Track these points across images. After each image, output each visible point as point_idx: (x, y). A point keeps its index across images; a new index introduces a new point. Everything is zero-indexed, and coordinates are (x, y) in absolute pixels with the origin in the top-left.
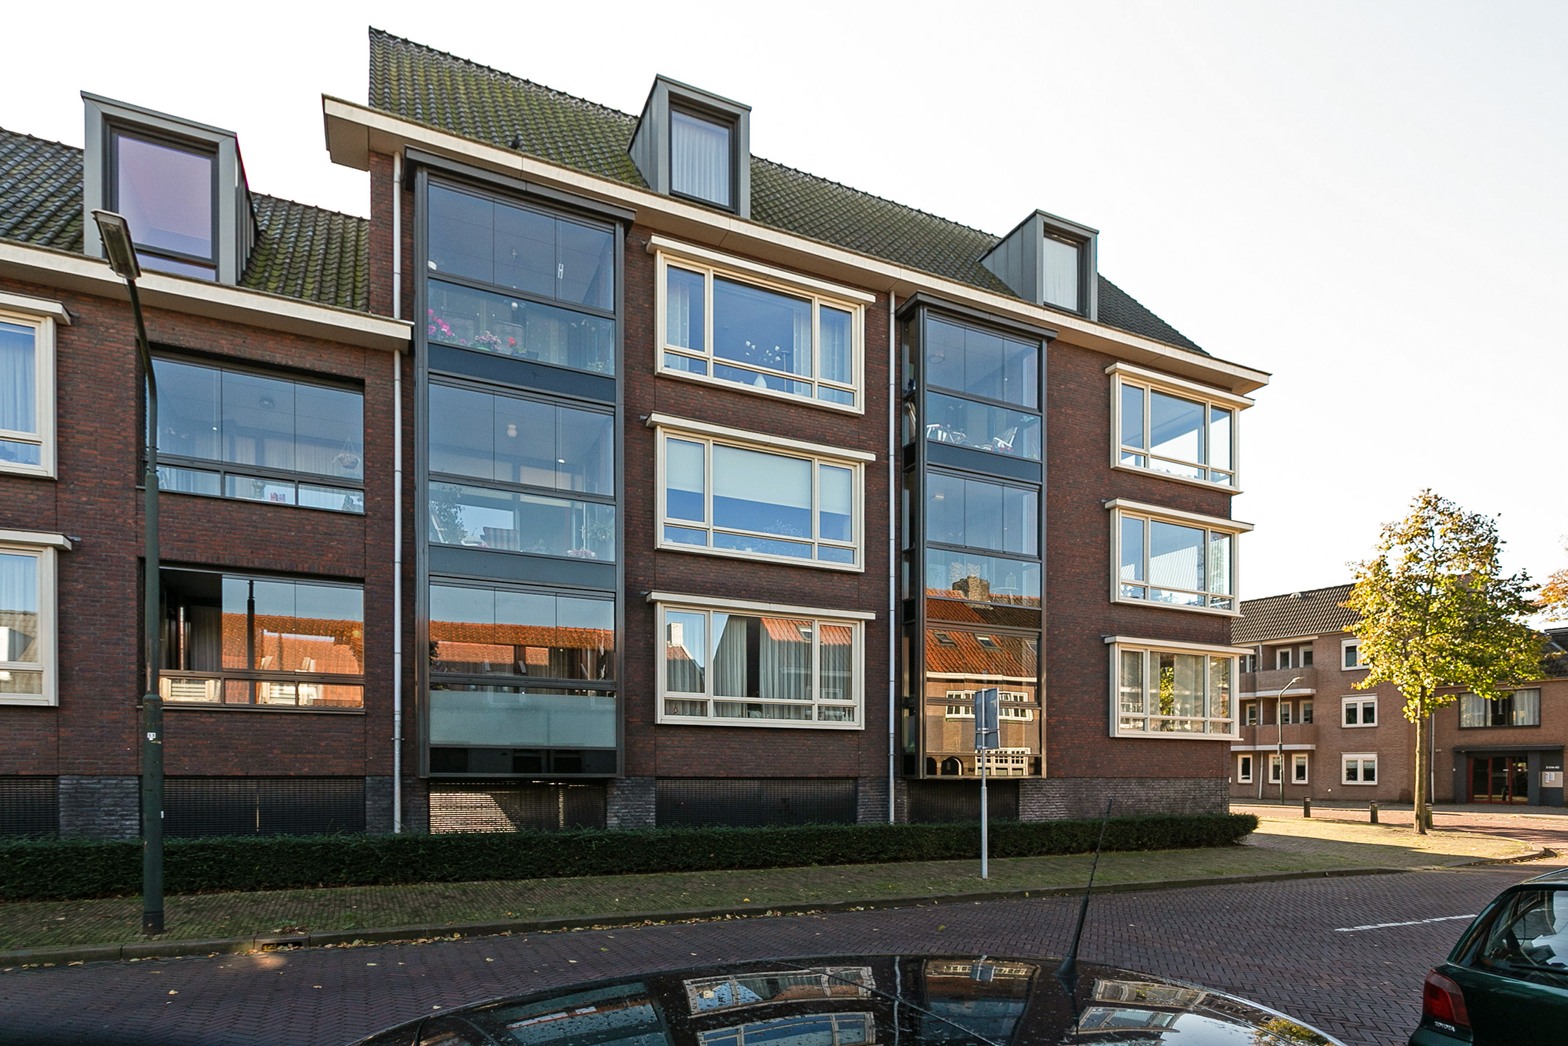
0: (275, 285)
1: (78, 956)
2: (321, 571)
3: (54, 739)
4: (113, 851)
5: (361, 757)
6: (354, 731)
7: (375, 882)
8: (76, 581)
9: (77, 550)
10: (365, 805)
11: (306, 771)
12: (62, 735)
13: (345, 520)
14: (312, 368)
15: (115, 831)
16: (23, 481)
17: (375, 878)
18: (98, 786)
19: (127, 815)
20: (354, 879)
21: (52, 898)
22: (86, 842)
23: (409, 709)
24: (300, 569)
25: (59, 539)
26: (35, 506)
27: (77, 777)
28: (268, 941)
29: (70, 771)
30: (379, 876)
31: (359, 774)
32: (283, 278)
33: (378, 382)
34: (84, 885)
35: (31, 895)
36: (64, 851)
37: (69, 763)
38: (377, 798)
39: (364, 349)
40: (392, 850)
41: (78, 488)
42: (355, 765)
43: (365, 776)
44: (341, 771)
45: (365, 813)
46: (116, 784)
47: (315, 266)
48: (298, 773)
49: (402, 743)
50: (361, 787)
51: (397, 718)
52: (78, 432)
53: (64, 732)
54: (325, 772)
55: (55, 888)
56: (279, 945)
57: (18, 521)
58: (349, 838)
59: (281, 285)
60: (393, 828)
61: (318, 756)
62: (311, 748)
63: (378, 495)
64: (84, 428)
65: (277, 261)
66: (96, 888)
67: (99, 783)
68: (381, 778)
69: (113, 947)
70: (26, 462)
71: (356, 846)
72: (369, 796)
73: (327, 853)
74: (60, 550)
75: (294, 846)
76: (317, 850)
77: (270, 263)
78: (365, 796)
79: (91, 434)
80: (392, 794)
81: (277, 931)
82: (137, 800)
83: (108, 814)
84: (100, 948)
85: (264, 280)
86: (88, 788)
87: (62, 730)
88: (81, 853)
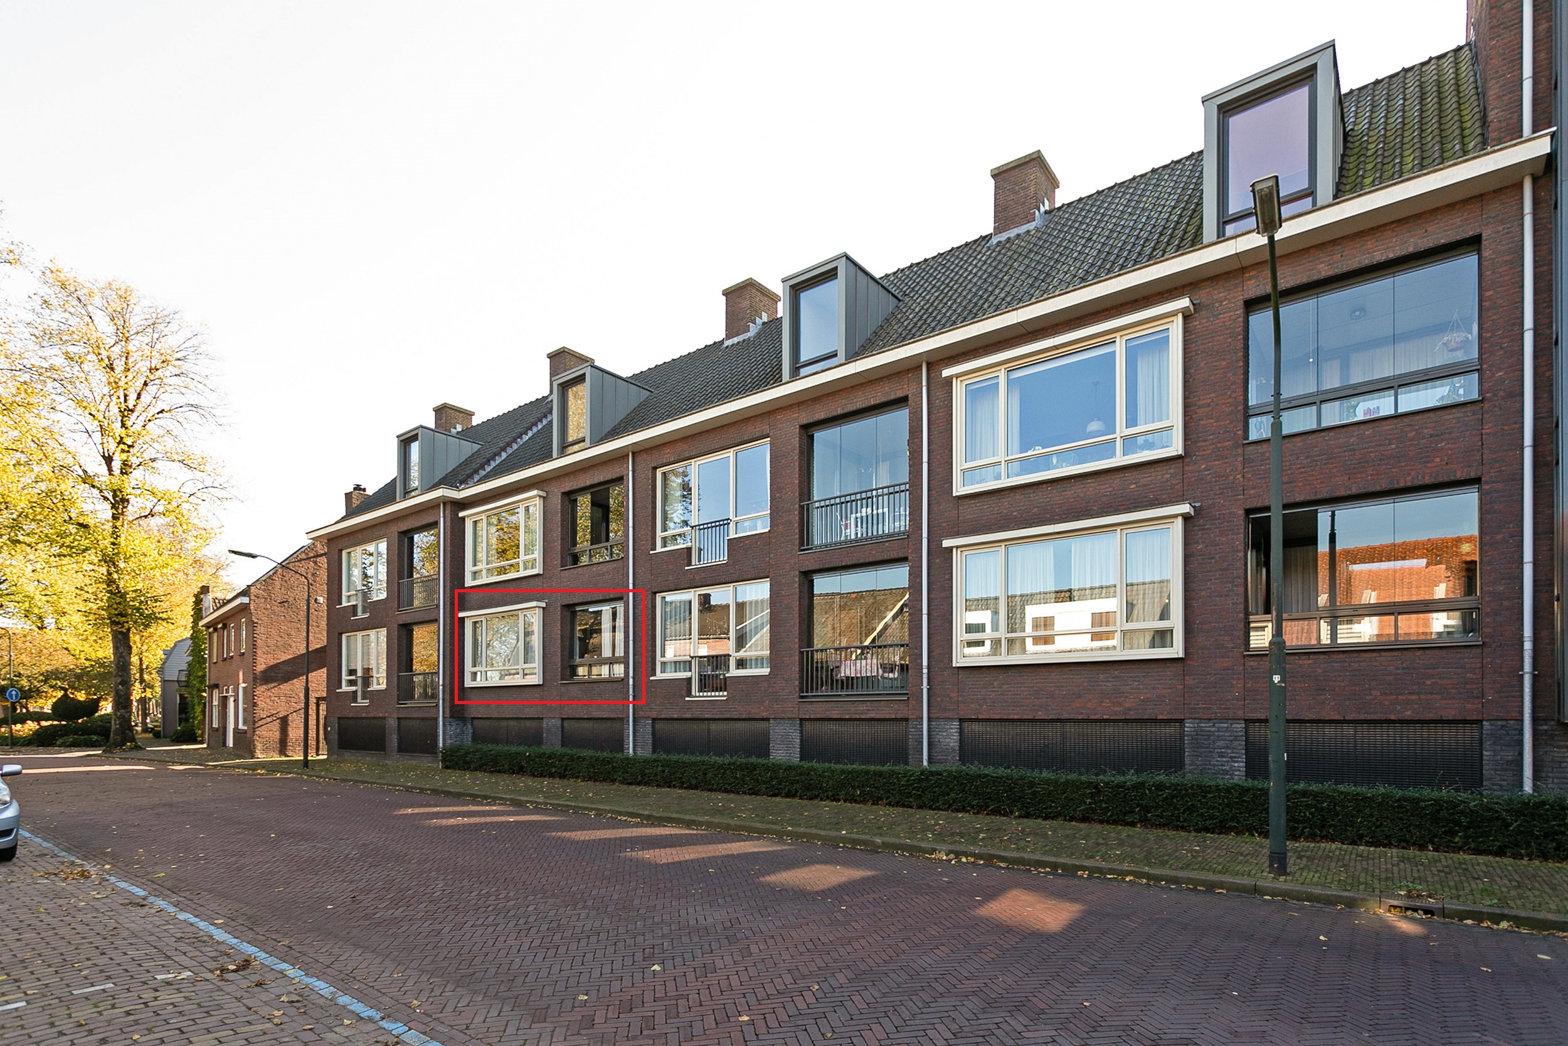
0: (1371, 179)
1: (1221, 885)
2: (1428, 480)
3: (1181, 687)
4: (1228, 790)
5: (1478, 698)
6: (1468, 666)
7: (1500, 852)
8: (1197, 543)
9: (1198, 514)
10: (1481, 755)
11: (1408, 714)
12: (1187, 683)
13: (1457, 413)
14: (1416, 250)
15: (1226, 772)
16: (1160, 465)
17: (1500, 847)
18: (1213, 729)
19: (1235, 757)
20: (1473, 845)
21: (1183, 828)
22: (1207, 782)
23: (1544, 633)
24: (1402, 485)
25: (1185, 508)
26: (1169, 483)
27: (1197, 721)
28: (1395, 903)
29: (1193, 716)
30: (1506, 846)
31: (1475, 718)
32: (1379, 166)
33: (1500, 228)
34: (1206, 820)
35: (1169, 824)
36: (1192, 787)
37: (1192, 709)
38: (1498, 748)
39: (1480, 197)
40: (1525, 815)
41: (1199, 458)
42: (1469, 706)
43: (1481, 721)
44: (1450, 714)
45: (1482, 766)
46: (1227, 727)
47: (1413, 134)
48: (1400, 717)
49: (1535, 678)
50: (1476, 734)
51: (1528, 646)
52: (1199, 407)
53: (1189, 681)
54: (1431, 716)
55: (1185, 820)
56: (1407, 909)
57: (1157, 500)
58: (1465, 796)
59: (1378, 175)
60: (1521, 785)
61: (1423, 697)
62: (1415, 687)
63: (1500, 370)
64: (1204, 402)
65: (1369, 153)
66: (1215, 824)
67: (1214, 726)
68: (1504, 723)
69: (1247, 881)
70: (1163, 447)
71: (1475, 806)
72: (1487, 744)
73: (1438, 811)
74: (1186, 518)
75: (1399, 800)
76: (1426, 806)
77: (1362, 159)
78: (1481, 744)
79: (1209, 405)
80: (1521, 743)
81: (1403, 893)
82: (1244, 743)
83: (1221, 755)
84: (1238, 880)
85: (1359, 180)
86: (1205, 731)
87: (1187, 678)
88: (1204, 790)
